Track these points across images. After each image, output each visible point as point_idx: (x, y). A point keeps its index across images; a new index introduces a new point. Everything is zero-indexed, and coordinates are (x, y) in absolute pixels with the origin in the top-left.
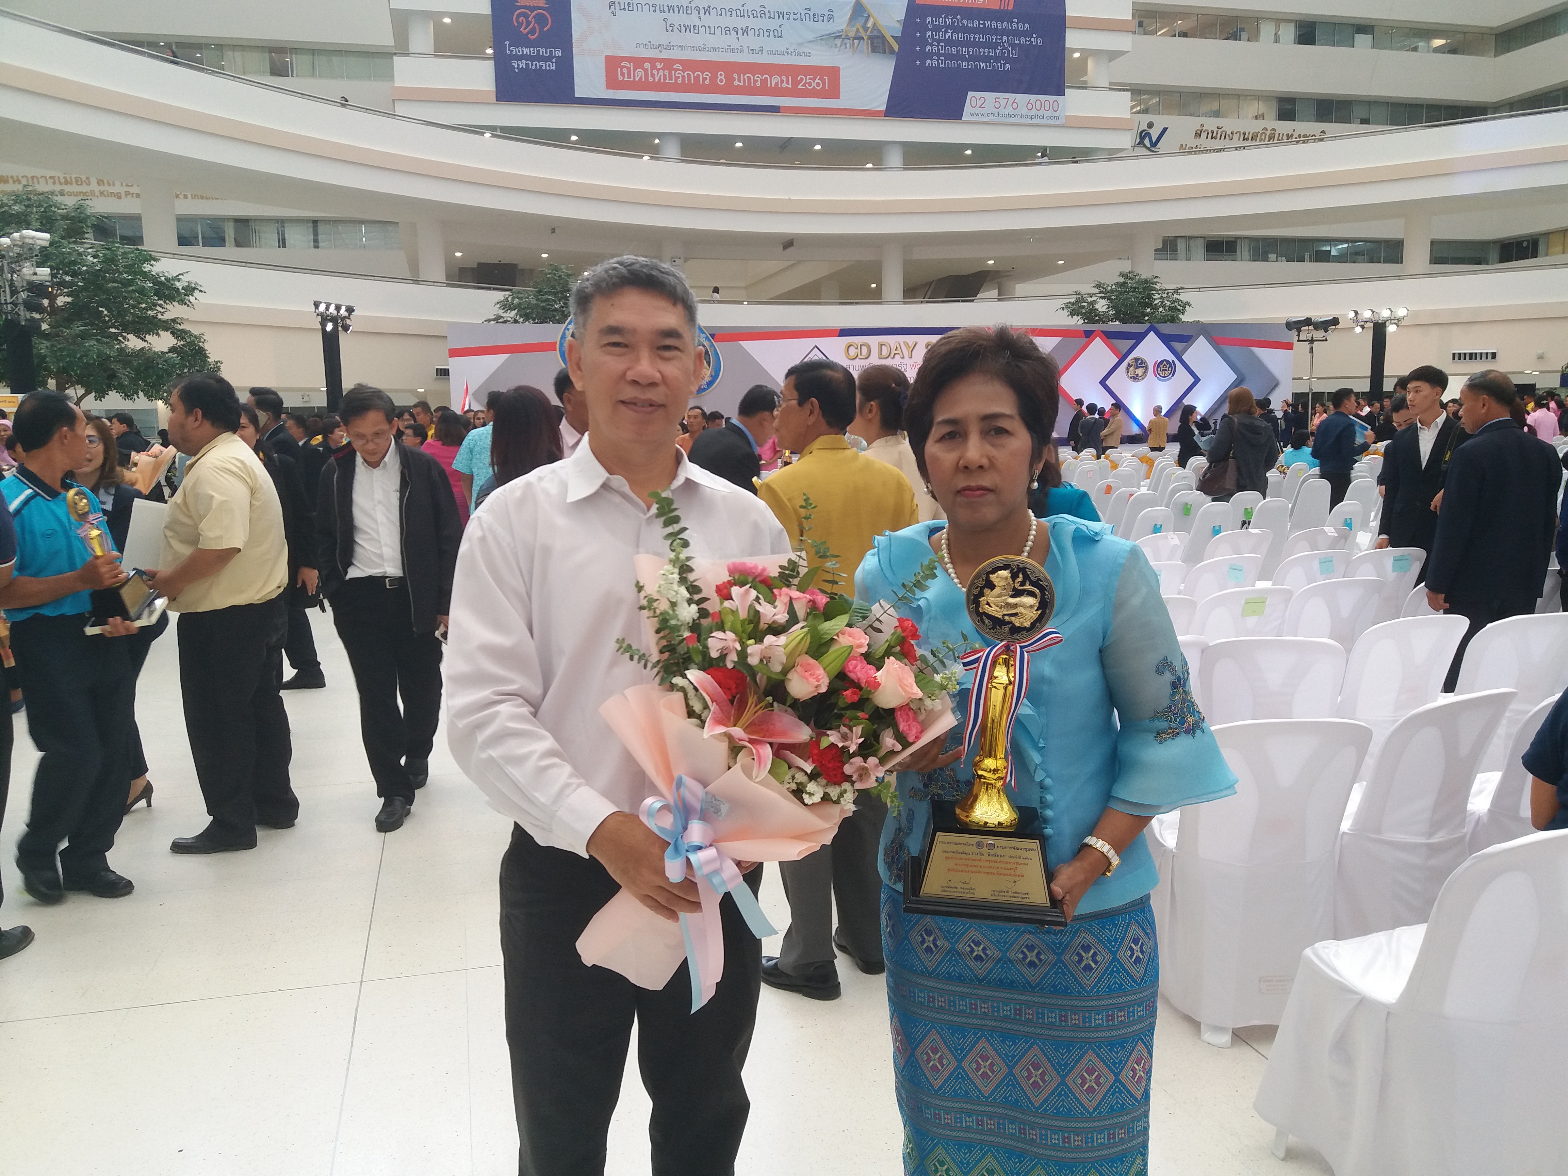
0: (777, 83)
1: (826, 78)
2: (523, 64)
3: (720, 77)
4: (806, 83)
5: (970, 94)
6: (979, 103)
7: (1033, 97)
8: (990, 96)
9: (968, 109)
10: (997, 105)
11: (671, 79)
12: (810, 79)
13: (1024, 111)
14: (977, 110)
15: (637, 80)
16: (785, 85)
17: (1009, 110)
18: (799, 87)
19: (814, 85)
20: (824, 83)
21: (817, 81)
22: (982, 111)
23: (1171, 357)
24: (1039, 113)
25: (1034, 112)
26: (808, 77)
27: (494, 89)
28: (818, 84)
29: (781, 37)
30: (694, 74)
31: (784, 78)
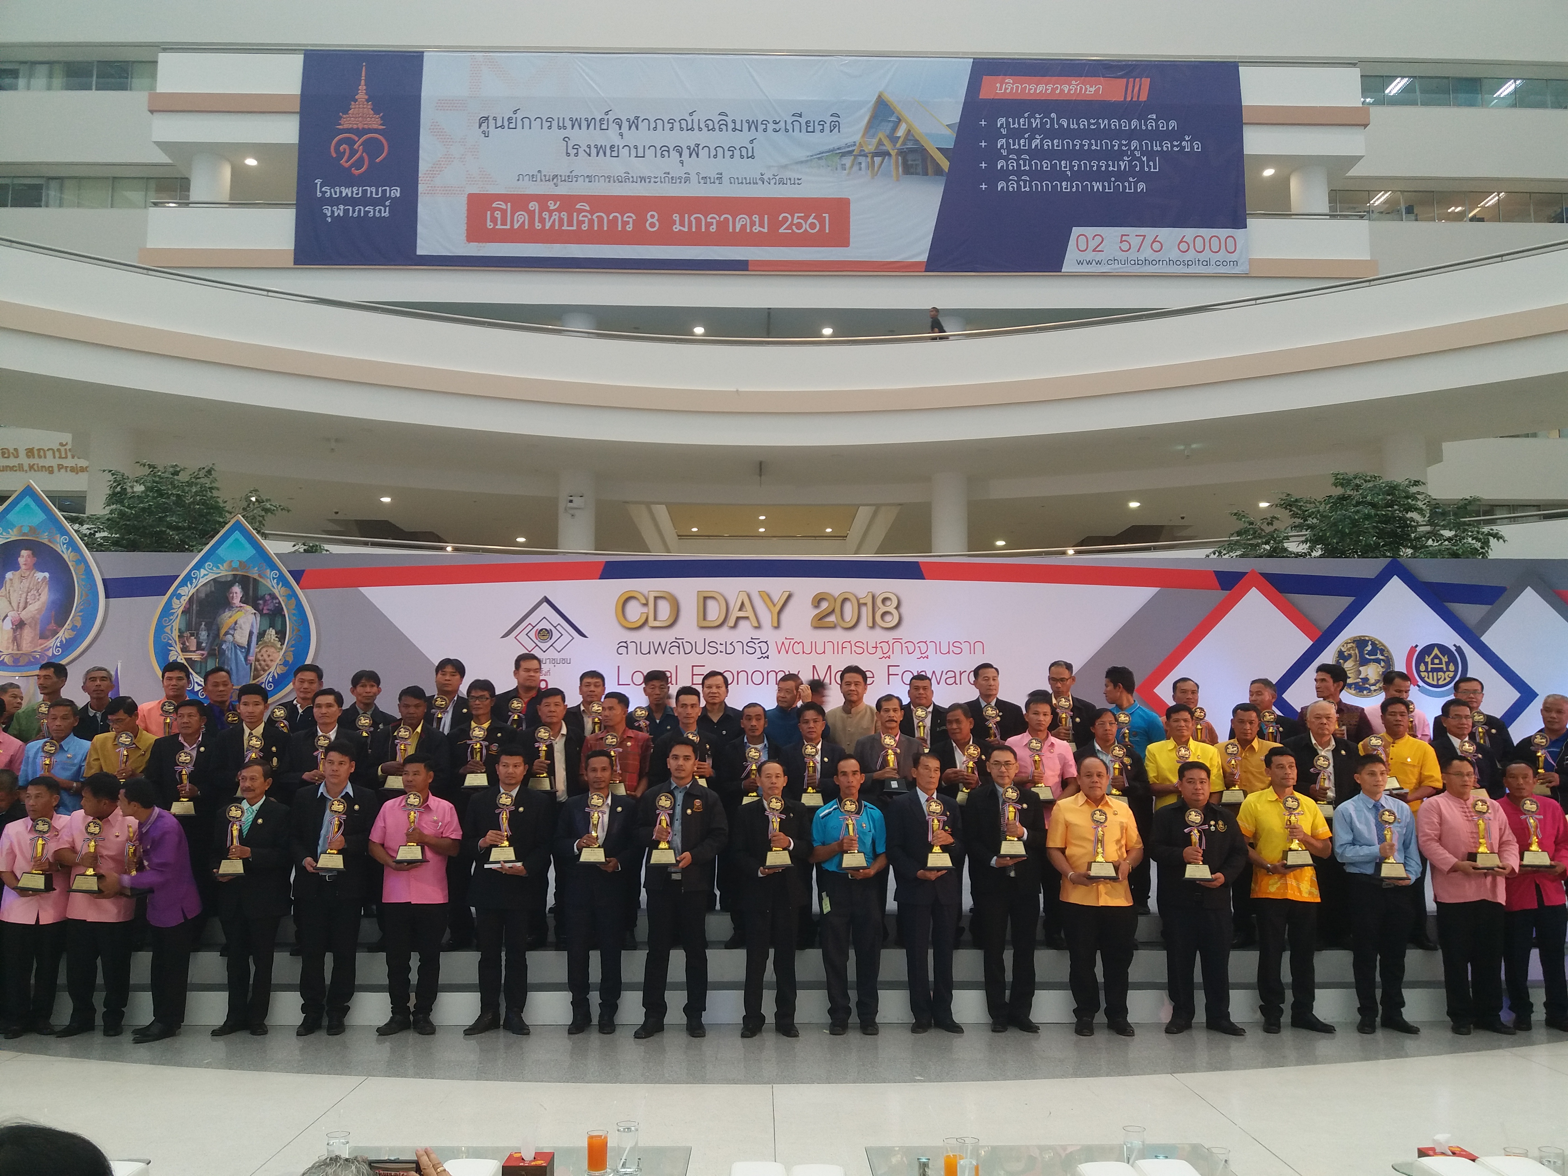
0: (744, 227)
1: (827, 215)
2: (339, 211)
3: (650, 220)
4: (792, 224)
5: (1076, 231)
6: (1093, 244)
7: (1189, 233)
8: (1112, 234)
9: (1072, 255)
10: (1125, 246)
11: (570, 224)
12: (799, 218)
13: (1175, 254)
14: (1090, 255)
15: (516, 227)
16: (757, 229)
17: (1147, 253)
18: (781, 230)
19: (806, 226)
20: (822, 222)
21: (810, 220)
22: (1098, 257)
23: (1450, 638)
24: (1202, 256)
25: (1191, 255)
26: (796, 215)
27: (293, 248)
28: (812, 226)
29: (752, 157)
30: (608, 217)
31: (756, 218)
